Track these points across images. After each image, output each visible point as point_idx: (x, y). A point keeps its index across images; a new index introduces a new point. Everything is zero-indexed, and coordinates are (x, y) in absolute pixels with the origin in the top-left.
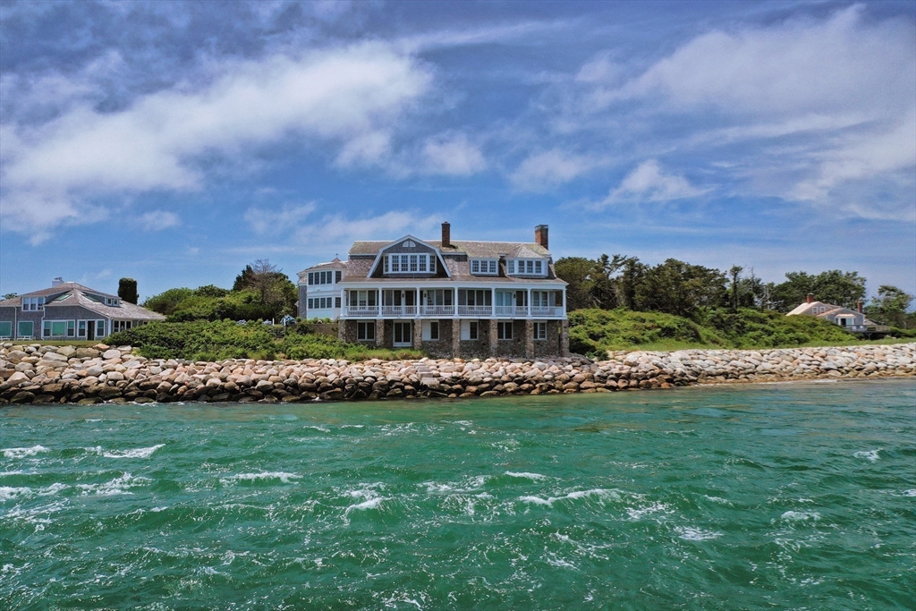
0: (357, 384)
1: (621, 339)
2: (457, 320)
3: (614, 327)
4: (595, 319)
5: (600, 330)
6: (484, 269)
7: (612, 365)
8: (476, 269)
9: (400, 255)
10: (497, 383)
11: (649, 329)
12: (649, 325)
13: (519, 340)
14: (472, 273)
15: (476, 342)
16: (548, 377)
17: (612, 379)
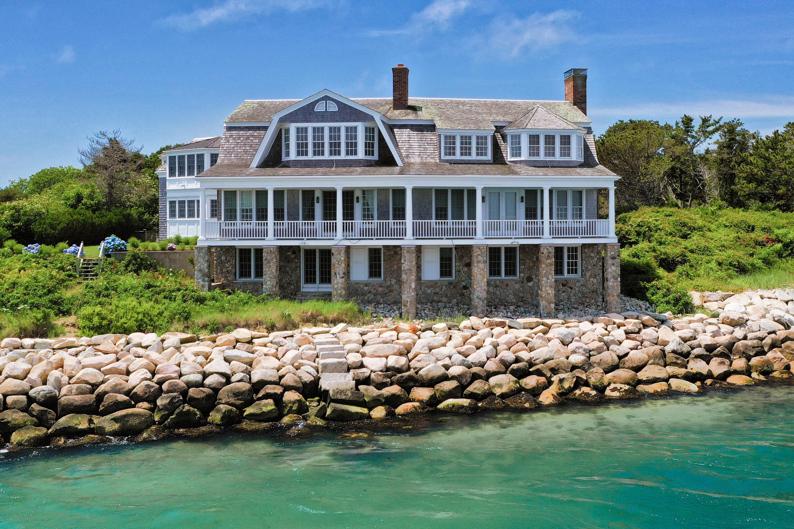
0: (184, 393)
1: (713, 265)
2: (409, 248)
3: (703, 243)
4: (669, 229)
5: (678, 251)
6: (466, 150)
7: (699, 326)
8: (450, 151)
9: (310, 126)
10: (475, 377)
11: (762, 244)
12: (762, 236)
13: (529, 279)
14: (443, 157)
15: (450, 283)
16: (577, 359)
17: (698, 356)
